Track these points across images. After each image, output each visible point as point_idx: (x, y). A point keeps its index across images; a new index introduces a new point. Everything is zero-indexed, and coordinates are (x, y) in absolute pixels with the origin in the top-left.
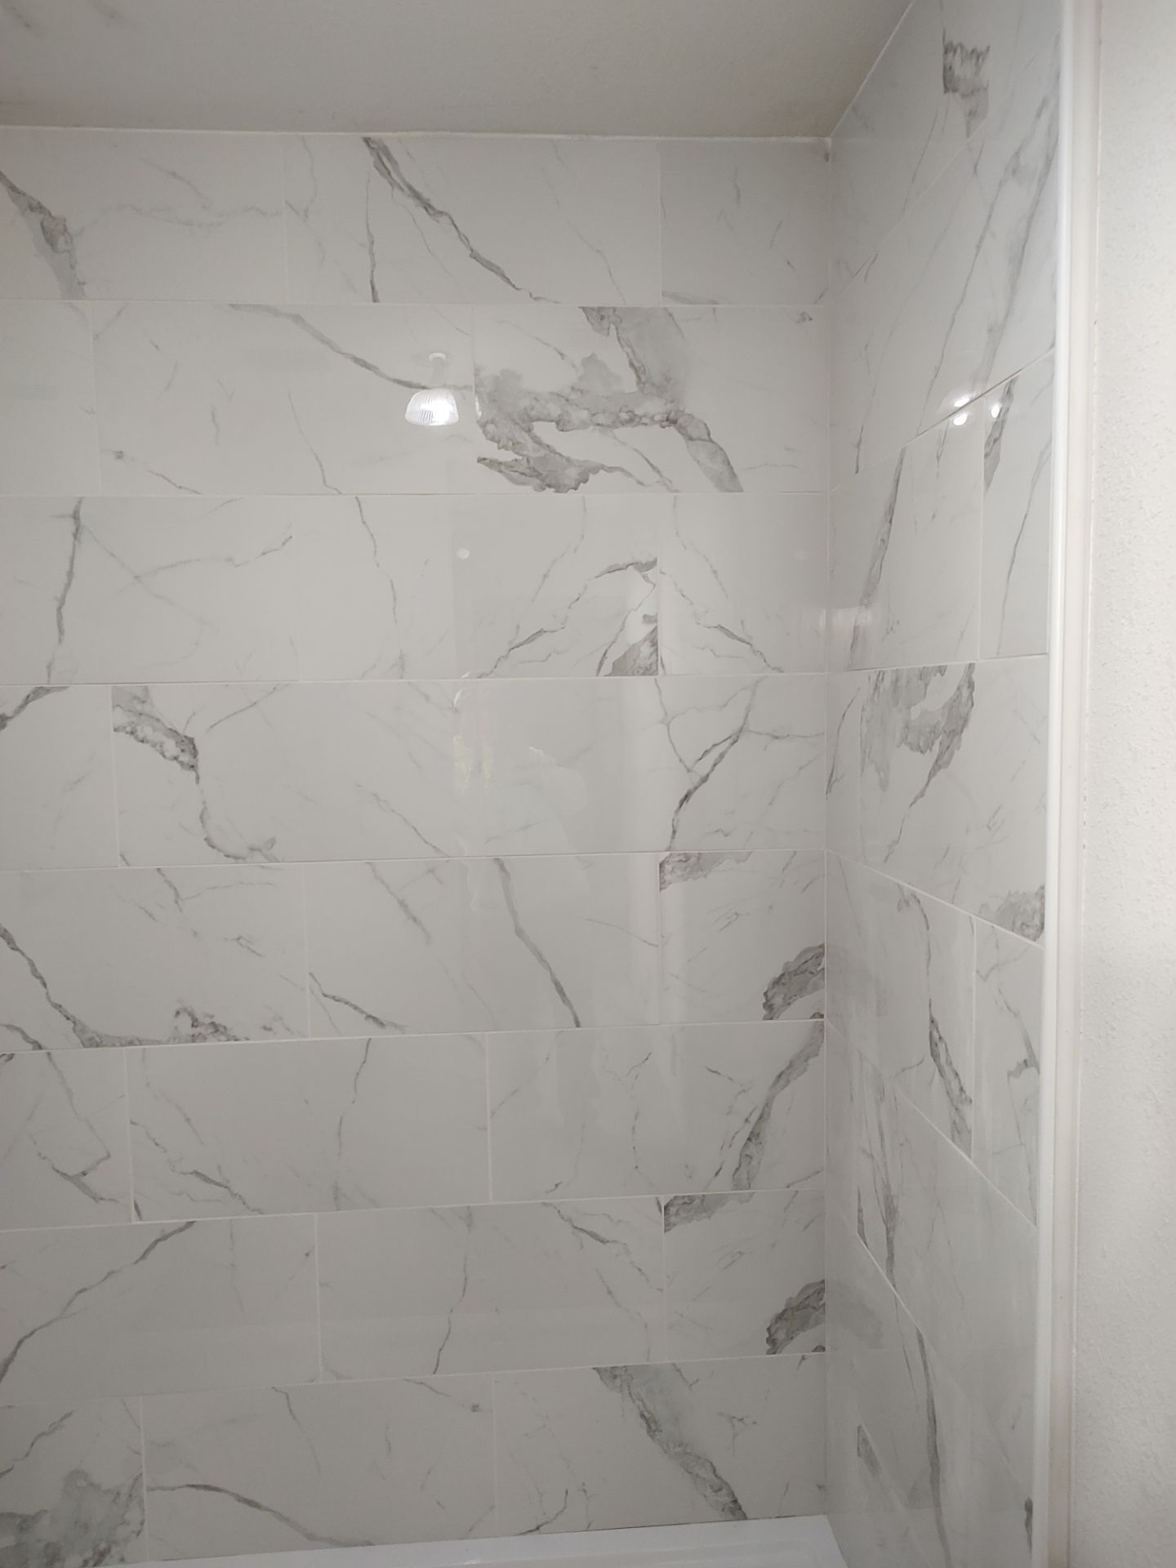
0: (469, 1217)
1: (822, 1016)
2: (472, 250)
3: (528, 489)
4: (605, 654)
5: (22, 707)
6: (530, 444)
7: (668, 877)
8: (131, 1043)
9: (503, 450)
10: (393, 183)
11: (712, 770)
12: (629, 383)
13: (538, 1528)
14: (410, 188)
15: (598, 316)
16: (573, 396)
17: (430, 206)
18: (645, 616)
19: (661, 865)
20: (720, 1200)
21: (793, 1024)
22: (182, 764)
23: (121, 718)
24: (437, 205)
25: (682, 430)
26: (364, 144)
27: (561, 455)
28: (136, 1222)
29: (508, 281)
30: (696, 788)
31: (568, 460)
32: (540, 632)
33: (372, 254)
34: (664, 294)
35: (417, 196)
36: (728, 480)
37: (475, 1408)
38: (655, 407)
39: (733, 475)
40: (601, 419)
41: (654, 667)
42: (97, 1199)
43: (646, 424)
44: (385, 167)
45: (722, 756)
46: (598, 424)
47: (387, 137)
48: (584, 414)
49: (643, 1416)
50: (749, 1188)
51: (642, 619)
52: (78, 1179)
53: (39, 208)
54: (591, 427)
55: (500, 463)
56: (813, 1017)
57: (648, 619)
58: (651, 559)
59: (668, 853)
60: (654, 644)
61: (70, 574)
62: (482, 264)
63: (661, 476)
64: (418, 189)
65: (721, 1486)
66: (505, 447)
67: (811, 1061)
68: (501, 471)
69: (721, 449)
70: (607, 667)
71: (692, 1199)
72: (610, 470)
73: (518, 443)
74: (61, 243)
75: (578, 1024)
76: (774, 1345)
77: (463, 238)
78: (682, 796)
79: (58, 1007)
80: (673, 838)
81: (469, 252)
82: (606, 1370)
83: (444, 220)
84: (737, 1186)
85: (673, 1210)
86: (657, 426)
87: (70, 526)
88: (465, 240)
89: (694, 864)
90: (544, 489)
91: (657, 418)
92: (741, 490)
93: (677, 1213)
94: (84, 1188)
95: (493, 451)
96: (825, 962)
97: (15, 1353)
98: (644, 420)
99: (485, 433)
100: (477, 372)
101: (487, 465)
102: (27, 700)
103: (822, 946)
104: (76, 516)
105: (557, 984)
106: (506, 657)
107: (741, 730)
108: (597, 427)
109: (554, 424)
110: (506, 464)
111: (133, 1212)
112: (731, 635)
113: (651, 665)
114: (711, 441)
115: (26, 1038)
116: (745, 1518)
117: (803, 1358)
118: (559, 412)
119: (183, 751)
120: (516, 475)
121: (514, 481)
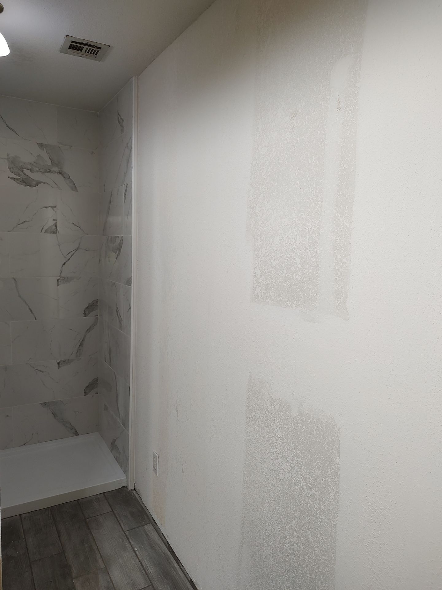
0: (6, 368)
1: (98, 316)
2: (7, 125)
3: (22, 186)
4: (43, 228)
6: (23, 175)
7: (60, 283)
9: (15, 175)
11: (71, 257)
12: (49, 163)
13: (25, 444)
15: (41, 145)
16: (34, 164)
18: (53, 219)
19: (58, 280)
20: (73, 360)
21: (91, 318)
25: (62, 175)
27: (31, 178)
29: (17, 134)
30: (67, 261)
31: (33, 179)
32: (25, 221)
34: (58, 142)
36: (74, 188)
37: (8, 416)
38: (56, 169)
39: (76, 187)
40: (42, 170)
41: (56, 232)
43: (53, 173)
45: (73, 254)
46: (41, 172)
48: (37, 169)
49: (53, 413)
50: (80, 357)
51: (53, 220)
54: (39, 172)
55: (15, 179)
56: (96, 316)
57: (54, 220)
58: (55, 206)
59: (59, 277)
60: (56, 226)
62: (9, 128)
63: (57, 186)
65: (72, 428)
66: (16, 175)
67: (95, 326)
68: (14, 180)
69: (73, 181)
70: (44, 231)
71: (65, 360)
72: (44, 183)
73: (20, 174)
76: (86, 393)
77: (4, 121)
78: (63, 263)
80: (61, 273)
82: (43, 403)
84: (77, 357)
85: (61, 363)
86: (56, 174)
89: (66, 280)
90: (26, 186)
91: (56, 172)
92: (77, 191)
95: (12, 175)
96: (98, 303)
98: (53, 172)
99: (10, 170)
100: (8, 155)
101: (11, 178)
103: (98, 300)
105: (30, 309)
106: (16, 227)
107: (78, 248)
108: (41, 173)
109: (29, 170)
110: (16, 179)
112: (75, 225)
113: (55, 231)
114: (70, 179)
116: (79, 435)
117: (93, 396)
118: (31, 168)
120: (19, 182)
121: (18, 183)
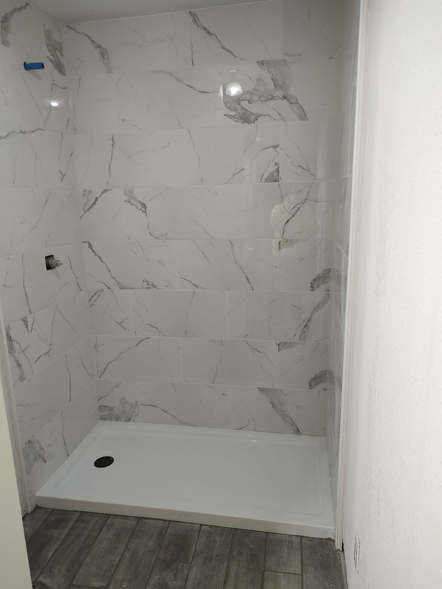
0: (222, 342)
1: (329, 291)
3: (240, 123)
4: (263, 176)
5: (101, 195)
6: (240, 109)
7: (282, 247)
8: (132, 289)
9: (232, 111)
10: (198, 26)
11: (296, 213)
12: (271, 86)
13: (241, 429)
14: (203, 27)
15: (261, 63)
16: (253, 92)
17: (209, 32)
18: (275, 163)
19: (279, 243)
20: (295, 344)
21: (320, 293)
22: (142, 211)
23: (126, 198)
24: (211, 31)
25: (289, 101)
26: (189, 14)
27: (249, 112)
28: (135, 336)
29: (233, 55)
30: (291, 218)
31: (252, 113)
32: (243, 169)
33: (192, 50)
34: (284, 54)
35: (205, 29)
36: (303, 117)
37: (224, 394)
38: (280, 93)
39: (305, 115)
40: (262, 99)
41: (278, 179)
42: (125, 329)
43: (277, 99)
44: (196, 21)
45: (299, 208)
46: (261, 101)
47: (196, 11)
48: (257, 98)
49: (271, 402)
50: (304, 341)
51: (274, 164)
52: (120, 324)
53: (99, 46)
54: (259, 102)
55: (231, 116)
56: (326, 291)
57: (276, 164)
58: (278, 144)
59: (281, 239)
60: (278, 172)
61: (112, 156)
62: (225, 50)
63: (281, 117)
64: (205, 27)
65: (294, 424)
66: (232, 110)
67: (325, 305)
68: (231, 118)
69: (301, 106)
70: (263, 180)
71: (286, 343)
72: (265, 115)
73: (236, 109)
74: (106, 57)
75: (253, 290)
76: (310, 387)
77: (219, 42)
78: (286, 221)
79: (114, 278)
80: (283, 234)
81: (221, 46)
82: (260, 388)
83: (214, 36)
84: (300, 340)
85: (281, 345)
86: (280, 100)
87: (111, 142)
88: (220, 43)
89: (289, 242)
90: (244, 123)
91: (280, 97)
92: (308, 120)
93: (282, 347)
94: (122, 326)
95: (228, 112)
96: (331, 274)
97: (107, 366)
98: (276, 98)
99: (226, 106)
100: (224, 86)
101: (227, 116)
102: (102, 193)
103: (330, 269)
104: (113, 139)
105: (247, 278)
106: (232, 178)
107: (306, 200)
108: (262, 102)
109: (247, 101)
110: (233, 116)
111: (134, 334)
112: (303, 168)
113: (277, 179)
114: (298, 103)
115: (106, 286)
116: (301, 434)
117: (320, 392)
118: (249, 97)
119: (142, 207)
120: (235, 119)
121: (235, 121)
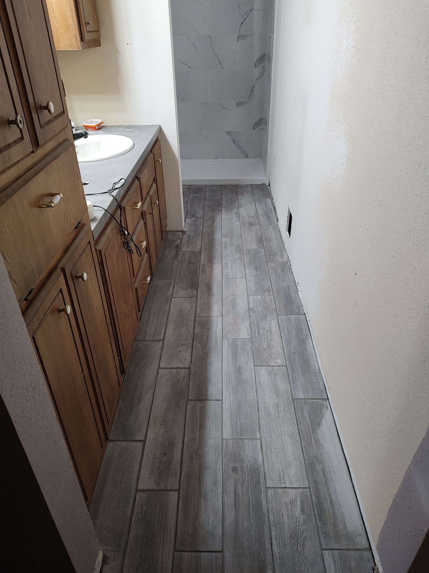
0: (205, 104)
7: (239, 40)
11: (247, 17)
13: (216, 158)
19: (237, 37)
20: (246, 102)
21: (259, 69)
30: (244, 21)
37: (207, 137)
45: (249, 14)
49: (233, 140)
50: (251, 100)
56: (263, 68)
59: (239, 35)
65: (245, 152)
67: (262, 76)
71: (241, 102)
76: (254, 128)
78: (241, 23)
80: (240, 32)
82: (227, 132)
84: (249, 100)
85: (238, 104)
89: (243, 37)
96: (266, 56)
103: (265, 53)
105: (219, 61)
107: (252, 9)
116: (248, 158)
117: (259, 131)
